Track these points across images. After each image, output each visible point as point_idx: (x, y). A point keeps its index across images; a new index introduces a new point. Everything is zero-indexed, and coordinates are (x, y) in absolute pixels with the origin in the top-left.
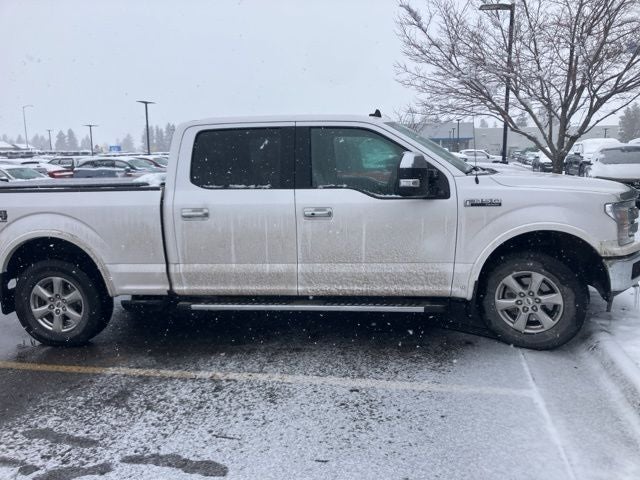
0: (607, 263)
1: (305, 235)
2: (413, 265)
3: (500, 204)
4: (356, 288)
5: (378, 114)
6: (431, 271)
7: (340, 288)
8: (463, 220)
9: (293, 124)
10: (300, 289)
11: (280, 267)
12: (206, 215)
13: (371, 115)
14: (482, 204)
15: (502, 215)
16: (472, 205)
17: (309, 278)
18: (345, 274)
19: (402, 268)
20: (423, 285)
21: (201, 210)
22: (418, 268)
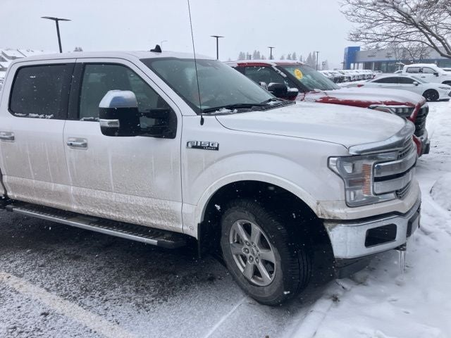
0: (327, 226)
1: (71, 162)
2: (150, 199)
3: (217, 149)
4: (111, 214)
5: (158, 49)
6: (164, 207)
7: (101, 212)
8: (185, 162)
9: (73, 61)
10: (74, 208)
11: (60, 187)
12: (13, 138)
13: (152, 51)
14: (201, 147)
15: (219, 160)
16: (193, 147)
17: (79, 199)
18: (101, 200)
19: (141, 201)
20: (160, 219)
21: (10, 133)
22: (153, 203)
